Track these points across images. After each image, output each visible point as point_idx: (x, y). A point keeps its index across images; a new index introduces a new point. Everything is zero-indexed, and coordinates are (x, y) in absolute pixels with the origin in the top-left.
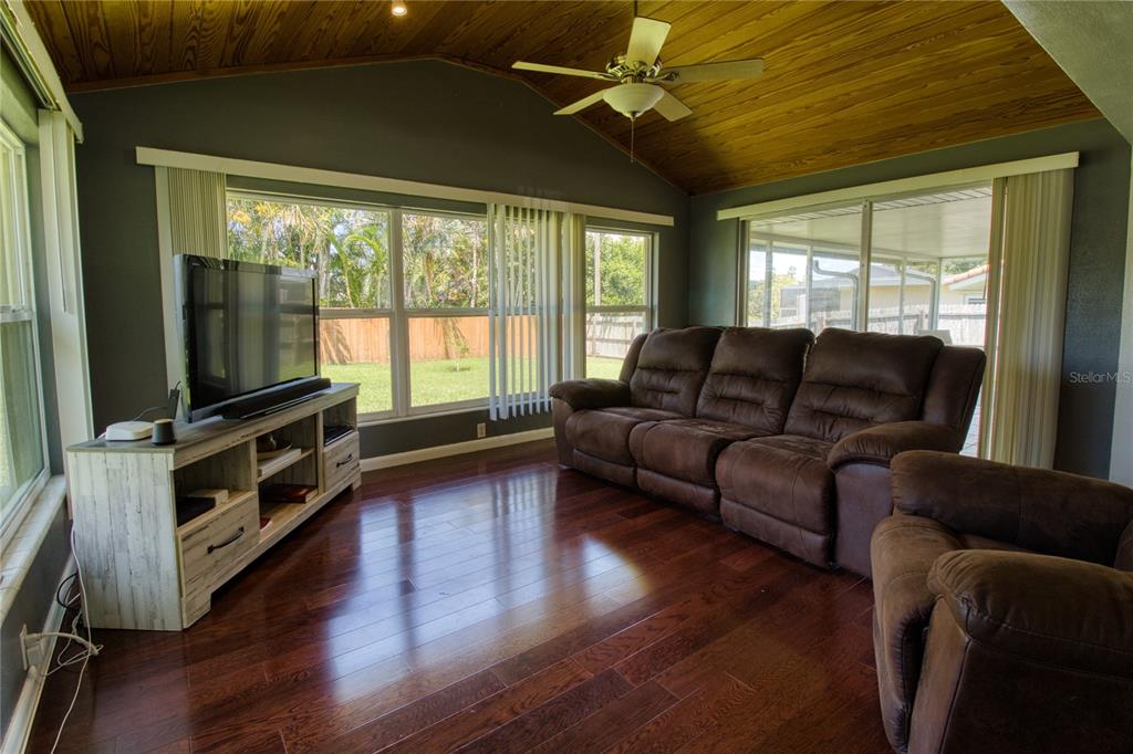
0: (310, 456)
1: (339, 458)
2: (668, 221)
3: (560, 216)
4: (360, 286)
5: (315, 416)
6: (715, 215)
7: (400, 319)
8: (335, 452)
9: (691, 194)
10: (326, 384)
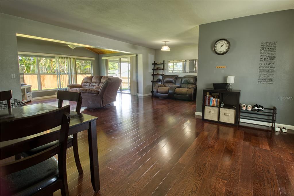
0: (24, 95)
1: (29, 96)
2: (94, 59)
3: (70, 58)
4: (30, 68)
5: (24, 89)
6: (101, 58)
7: (39, 76)
8: (28, 95)
9: (98, 54)
10: (26, 84)
